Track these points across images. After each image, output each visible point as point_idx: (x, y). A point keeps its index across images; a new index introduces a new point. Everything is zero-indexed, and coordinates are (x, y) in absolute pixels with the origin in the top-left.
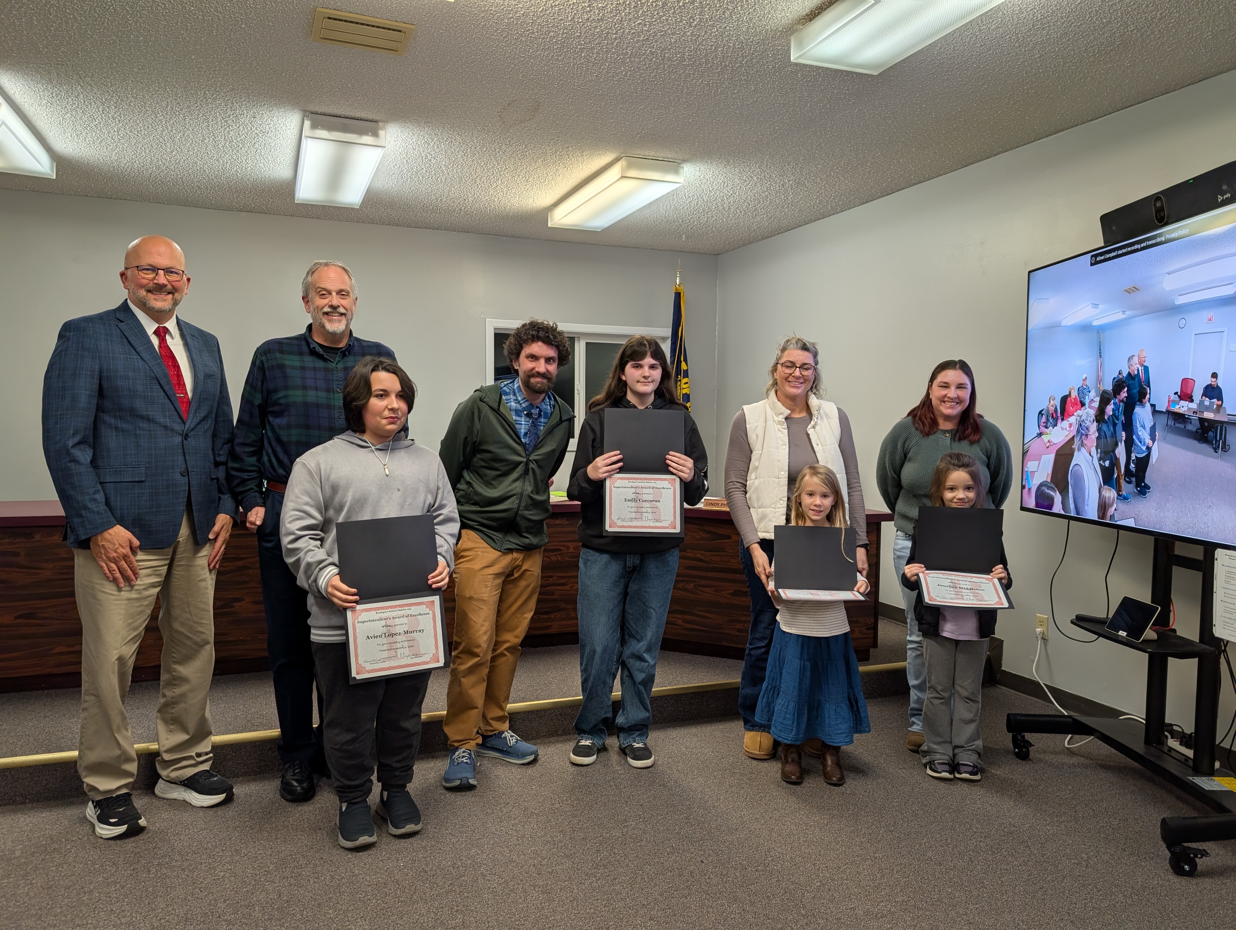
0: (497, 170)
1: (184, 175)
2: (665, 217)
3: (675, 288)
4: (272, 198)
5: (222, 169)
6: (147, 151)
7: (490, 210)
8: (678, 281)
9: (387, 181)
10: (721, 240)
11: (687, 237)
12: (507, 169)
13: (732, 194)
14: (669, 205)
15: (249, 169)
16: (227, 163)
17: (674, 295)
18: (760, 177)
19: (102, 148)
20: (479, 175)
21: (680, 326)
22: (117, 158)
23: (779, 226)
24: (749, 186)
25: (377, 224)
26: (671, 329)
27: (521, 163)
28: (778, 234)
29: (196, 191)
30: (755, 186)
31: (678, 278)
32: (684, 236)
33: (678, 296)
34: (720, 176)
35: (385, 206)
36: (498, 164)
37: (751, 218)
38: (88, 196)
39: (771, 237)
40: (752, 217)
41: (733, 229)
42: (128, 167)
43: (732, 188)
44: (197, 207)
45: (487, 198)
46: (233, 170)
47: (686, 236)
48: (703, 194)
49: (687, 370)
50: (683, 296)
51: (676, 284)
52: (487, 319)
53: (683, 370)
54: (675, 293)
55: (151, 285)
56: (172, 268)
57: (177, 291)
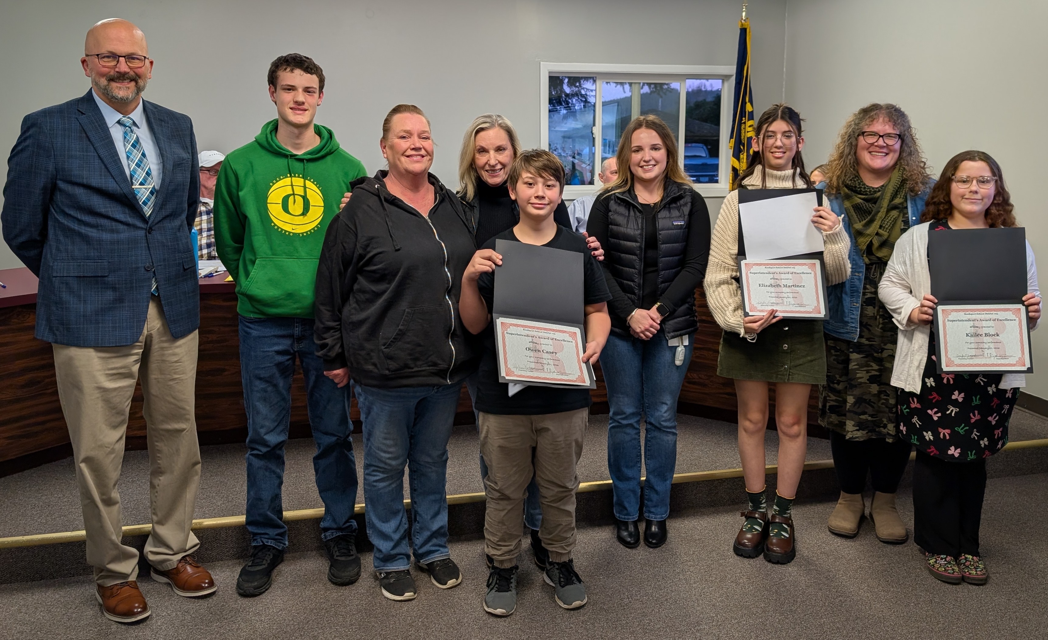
3: (740, 23)
8: (744, 16)
17: (739, 31)
21: (745, 64)
26: (735, 67)
31: (744, 13)
33: (743, 32)
49: (752, 112)
50: (750, 32)
51: (742, 19)
52: (541, 63)
53: (748, 112)
54: (741, 29)
55: (112, 73)
56: (133, 54)
57: (140, 77)
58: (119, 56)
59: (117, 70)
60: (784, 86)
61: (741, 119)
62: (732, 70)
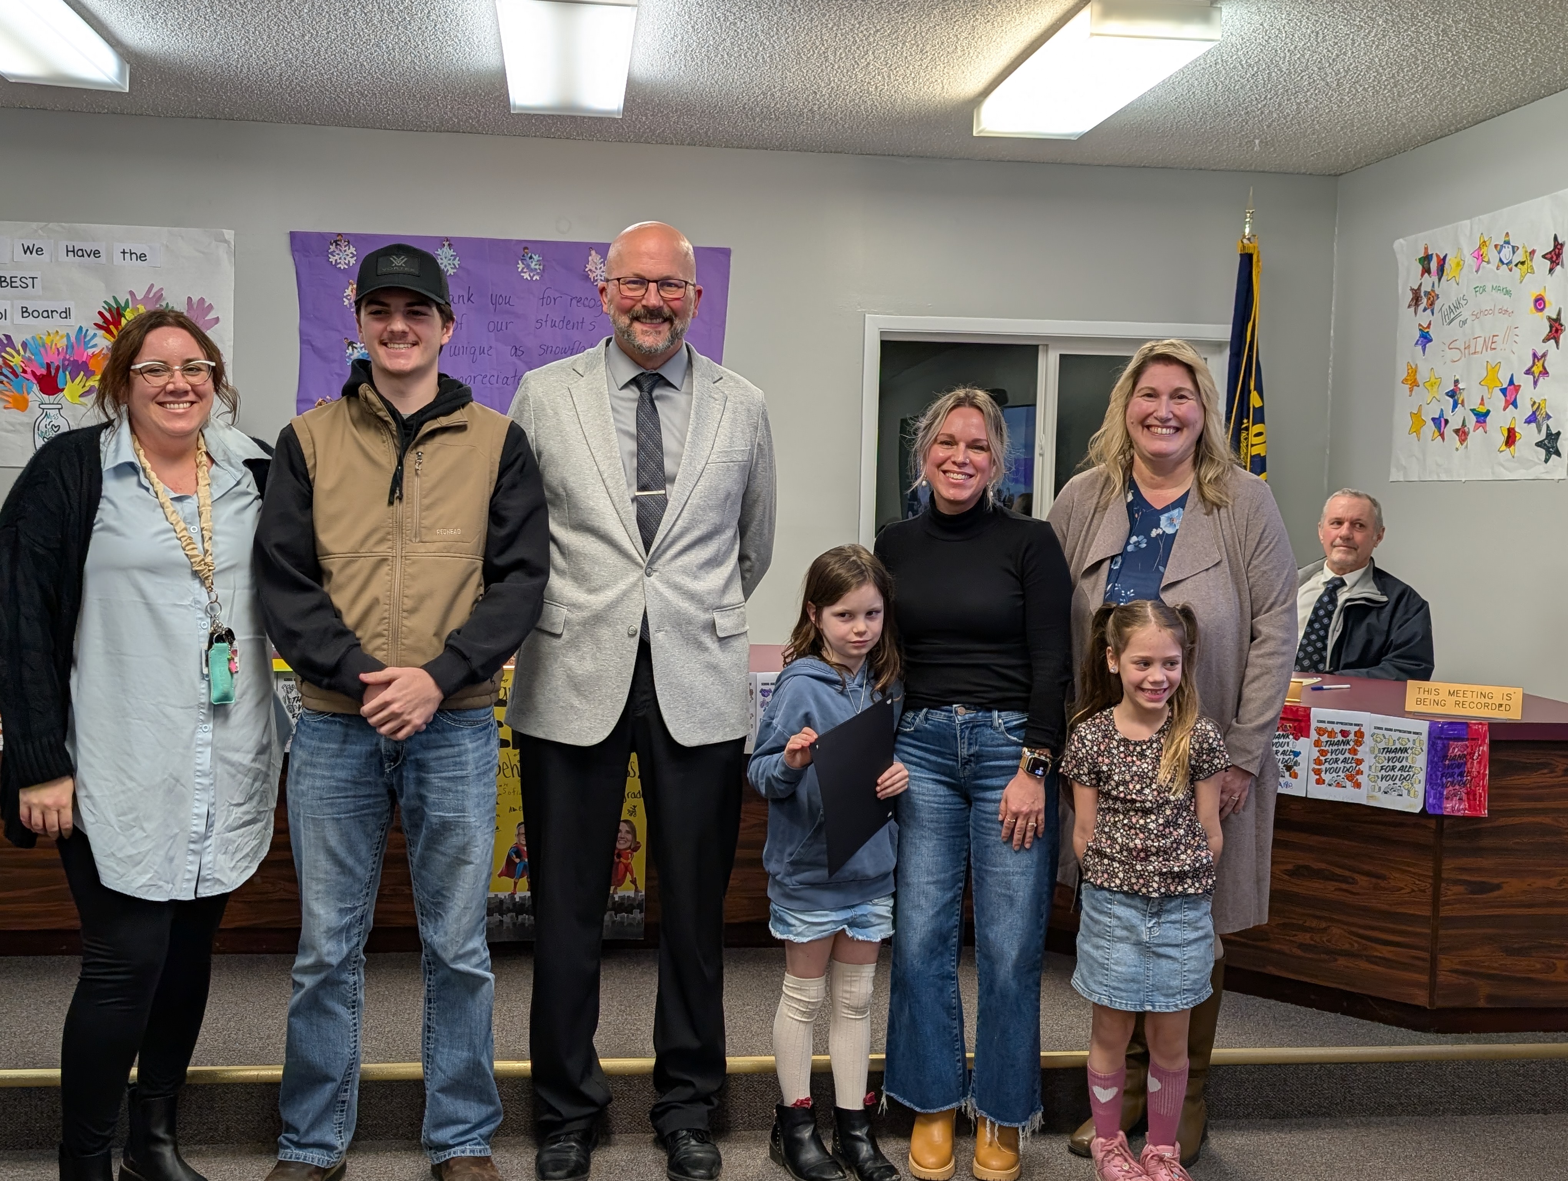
0: (860, 35)
1: (332, 73)
2: (1209, 106)
3: (1241, 244)
4: (483, 107)
5: (389, 59)
6: (265, 37)
7: (866, 110)
8: (1247, 231)
9: (667, 65)
10: (1338, 147)
11: (1264, 143)
12: (878, 31)
13: (1338, 56)
14: (1211, 84)
15: (432, 56)
16: (394, 49)
17: (1238, 259)
18: (1390, 17)
19: (194, 37)
20: (830, 46)
21: (1249, 318)
22: (221, 51)
23: (1455, 115)
24: (1371, 38)
25: (672, 144)
26: (1231, 326)
27: (903, 18)
28: (1457, 130)
29: (359, 99)
30: (1384, 36)
31: (1247, 226)
32: (1257, 141)
33: (1247, 260)
34: (1305, 20)
35: (676, 112)
36: (860, 23)
37: (1389, 100)
38: (196, 117)
39: (1441, 137)
40: (1393, 99)
41: (1357, 124)
42: (242, 66)
43: (1336, 43)
44: (368, 127)
45: (854, 87)
46: (406, 61)
47: (1261, 142)
48: (1278, 59)
49: (1262, 408)
50: (1258, 261)
51: (1244, 237)
52: (867, 315)
53: (1254, 407)
54: (1241, 255)
55: (638, 308)
56: (669, 278)
57: (676, 316)
58: (649, 281)
59: (644, 302)
60: (1331, 364)
61: (1239, 422)
62: (1224, 332)
